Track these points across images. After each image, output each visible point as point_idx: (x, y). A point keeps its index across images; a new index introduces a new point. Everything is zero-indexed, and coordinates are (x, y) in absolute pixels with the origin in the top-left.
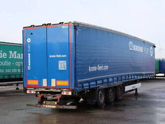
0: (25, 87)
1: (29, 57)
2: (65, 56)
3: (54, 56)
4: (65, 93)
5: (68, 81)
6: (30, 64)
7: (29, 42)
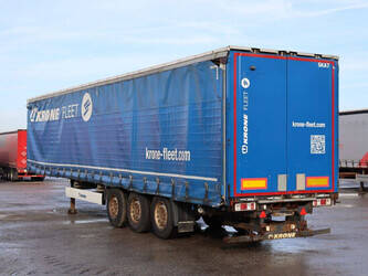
1: (246, 123)
2: (322, 125)
3: (302, 125)
4: (319, 203)
5: (328, 178)
6: (247, 140)
7: (246, 87)
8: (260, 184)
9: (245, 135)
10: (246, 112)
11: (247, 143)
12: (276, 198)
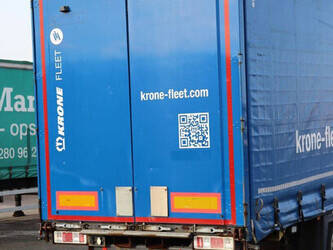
1: (60, 101)
3: (160, 96)
4: (207, 244)
5: (220, 195)
6: (63, 129)
8: (86, 201)
9: (60, 121)
10: (59, 84)
11: (63, 134)
12: (114, 227)
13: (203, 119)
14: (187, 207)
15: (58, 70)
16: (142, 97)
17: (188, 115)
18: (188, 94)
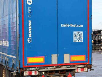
0: (22, 67)
1: (30, 25)
2: (81, 26)
3: (68, 26)
4: (79, 70)
5: (85, 55)
6: (31, 35)
7: (30, 4)
8: (40, 60)
9: (30, 32)
11: (31, 37)
12: (51, 68)
13: (81, 33)
14: (75, 60)
15: (30, 14)
16: (62, 26)
17: (77, 32)
18: (77, 26)
